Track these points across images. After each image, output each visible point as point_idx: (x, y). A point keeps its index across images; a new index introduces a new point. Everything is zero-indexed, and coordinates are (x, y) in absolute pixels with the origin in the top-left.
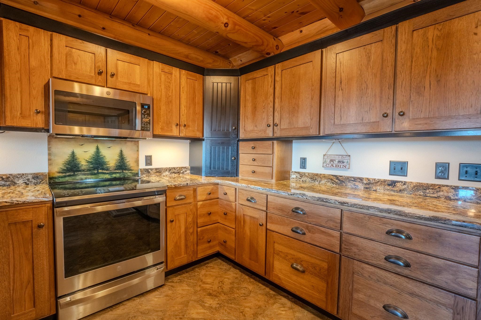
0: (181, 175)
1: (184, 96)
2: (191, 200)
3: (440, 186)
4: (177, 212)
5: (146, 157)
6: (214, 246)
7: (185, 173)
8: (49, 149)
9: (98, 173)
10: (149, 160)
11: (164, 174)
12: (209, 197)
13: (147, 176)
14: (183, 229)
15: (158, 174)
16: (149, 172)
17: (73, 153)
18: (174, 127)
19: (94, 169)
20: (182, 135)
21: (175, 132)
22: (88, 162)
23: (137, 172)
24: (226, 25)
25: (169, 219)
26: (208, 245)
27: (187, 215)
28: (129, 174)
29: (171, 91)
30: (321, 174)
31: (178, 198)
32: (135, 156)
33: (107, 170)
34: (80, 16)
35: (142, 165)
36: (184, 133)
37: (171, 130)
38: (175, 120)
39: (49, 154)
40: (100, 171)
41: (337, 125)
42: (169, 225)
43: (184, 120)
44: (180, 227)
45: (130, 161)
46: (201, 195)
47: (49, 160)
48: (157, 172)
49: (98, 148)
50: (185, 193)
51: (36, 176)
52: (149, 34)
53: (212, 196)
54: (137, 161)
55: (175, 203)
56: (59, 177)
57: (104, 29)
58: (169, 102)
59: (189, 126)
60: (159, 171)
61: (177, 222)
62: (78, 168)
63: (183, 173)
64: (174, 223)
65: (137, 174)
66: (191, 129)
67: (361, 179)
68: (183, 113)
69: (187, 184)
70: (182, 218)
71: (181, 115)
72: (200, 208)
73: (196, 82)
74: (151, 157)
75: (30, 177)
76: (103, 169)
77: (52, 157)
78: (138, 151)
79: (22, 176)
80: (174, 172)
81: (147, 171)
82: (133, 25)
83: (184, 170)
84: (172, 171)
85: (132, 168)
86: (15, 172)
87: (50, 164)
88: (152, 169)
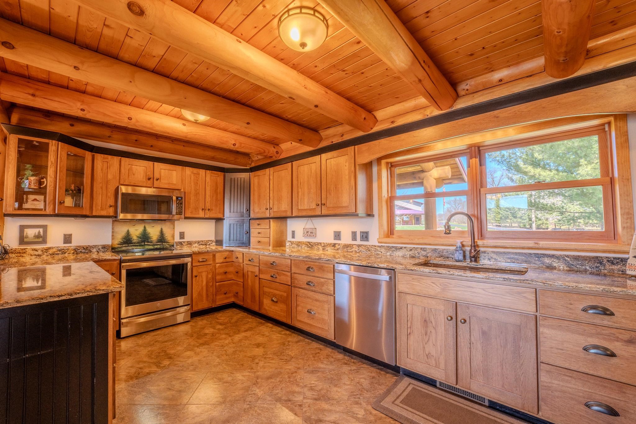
0: (208, 246)
1: (208, 189)
2: (211, 262)
3: (353, 245)
4: (200, 271)
5: (180, 233)
6: (229, 297)
7: (212, 244)
8: (113, 229)
9: (145, 245)
10: (182, 235)
11: (194, 245)
12: (225, 261)
13: (180, 247)
14: (204, 283)
15: (189, 245)
16: (182, 244)
17: (128, 231)
18: (201, 211)
19: (142, 242)
20: (207, 216)
21: (201, 214)
22: (138, 237)
23: (173, 244)
24: (234, 145)
25: (194, 274)
26: (225, 296)
27: (208, 273)
28: (167, 246)
29: (198, 186)
30: (302, 242)
31: (201, 260)
32: (172, 232)
33: (151, 243)
34: (136, 140)
35: (177, 239)
36: (209, 215)
37: (199, 214)
38: (202, 206)
39: (113, 232)
40: (146, 243)
41: (300, 210)
42: (194, 279)
43: (208, 206)
44: (202, 281)
45: (168, 236)
46: (219, 259)
47: (113, 236)
48: (188, 244)
49: (145, 227)
50: (206, 257)
51: (104, 247)
52: (184, 146)
53: (228, 260)
54: (173, 236)
55: (199, 264)
56: (118, 247)
57: (152, 146)
58: (197, 194)
59: (212, 210)
60: (190, 243)
61: (200, 277)
62: (131, 241)
63: (209, 245)
64: (198, 277)
65: (173, 246)
66: (213, 211)
67: (321, 243)
68: (208, 200)
69: (208, 251)
70: (204, 275)
71: (206, 202)
72: (218, 268)
73: (218, 178)
74: (184, 233)
75: (100, 247)
76: (148, 242)
77: (115, 234)
78: (174, 228)
79: (95, 246)
80: (202, 244)
81: (181, 243)
82: (172, 141)
83: (210, 243)
84: (200, 243)
85: (169, 241)
86: (91, 244)
87: (113, 239)
88: (184, 242)
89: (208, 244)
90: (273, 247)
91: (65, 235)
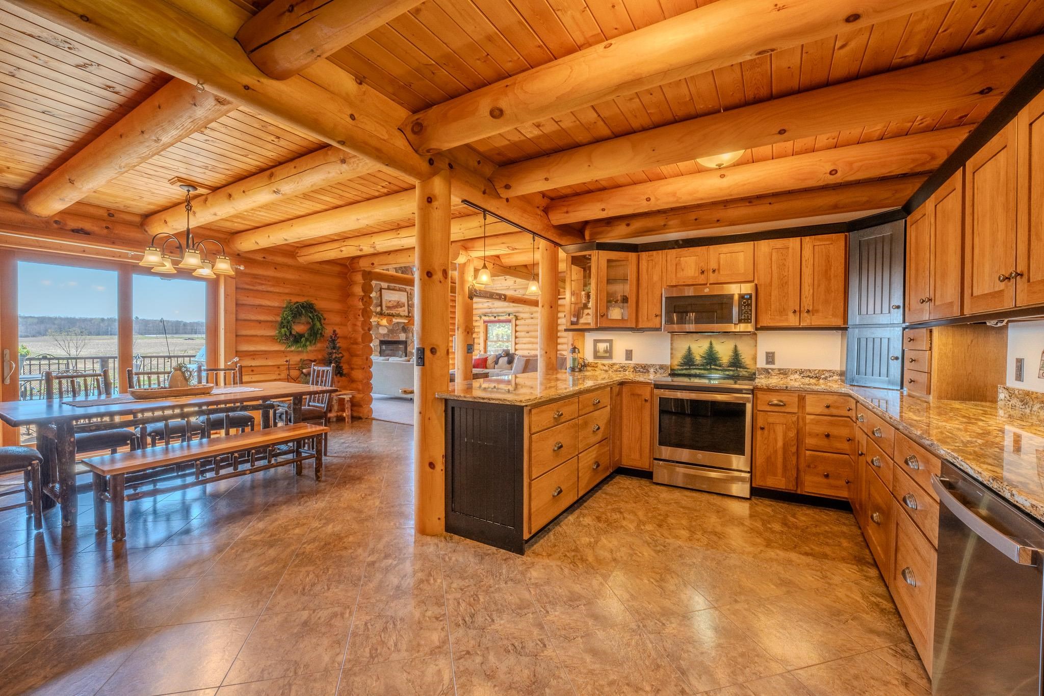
0: (821, 381)
1: (807, 272)
2: (795, 410)
4: (771, 420)
5: (767, 353)
6: (838, 487)
7: (831, 379)
8: (672, 344)
9: (711, 369)
10: (770, 358)
11: (792, 377)
12: (826, 411)
13: (766, 377)
14: (780, 444)
15: (782, 376)
16: (769, 373)
17: (689, 348)
18: (791, 315)
19: (707, 364)
20: (803, 324)
21: (793, 321)
22: (702, 357)
23: (754, 371)
24: (833, 172)
25: (760, 423)
26: (824, 480)
27: (788, 429)
28: (744, 373)
29: (786, 270)
31: (776, 402)
32: (753, 352)
33: (720, 366)
34: (696, 220)
35: (761, 363)
36: (808, 321)
37: (787, 320)
38: (793, 304)
39: (672, 349)
40: (713, 367)
42: (759, 432)
43: (807, 303)
44: (776, 440)
45: (746, 358)
46: (813, 406)
47: (671, 354)
48: (780, 374)
49: (711, 344)
51: (662, 367)
53: (834, 411)
54: (755, 359)
55: (768, 408)
56: (679, 370)
57: (718, 221)
58: (783, 284)
59: (817, 311)
60: (784, 373)
61: (772, 431)
62: (693, 362)
63: (825, 378)
64: (766, 431)
65: (754, 374)
66: (820, 314)
68: (807, 293)
69: (787, 387)
70: (780, 430)
71: (803, 297)
72: (809, 423)
73: (831, 246)
74: (773, 353)
75: (658, 367)
76: (715, 365)
77: (674, 352)
78: (756, 346)
79: (653, 365)
80: (809, 376)
81: (767, 371)
82: (750, 202)
83: (827, 374)
84: (805, 374)
85: (748, 367)
86: (649, 363)
87: (672, 358)
88: (773, 370)
89: (823, 376)
90: (940, 398)
91: (627, 351)
